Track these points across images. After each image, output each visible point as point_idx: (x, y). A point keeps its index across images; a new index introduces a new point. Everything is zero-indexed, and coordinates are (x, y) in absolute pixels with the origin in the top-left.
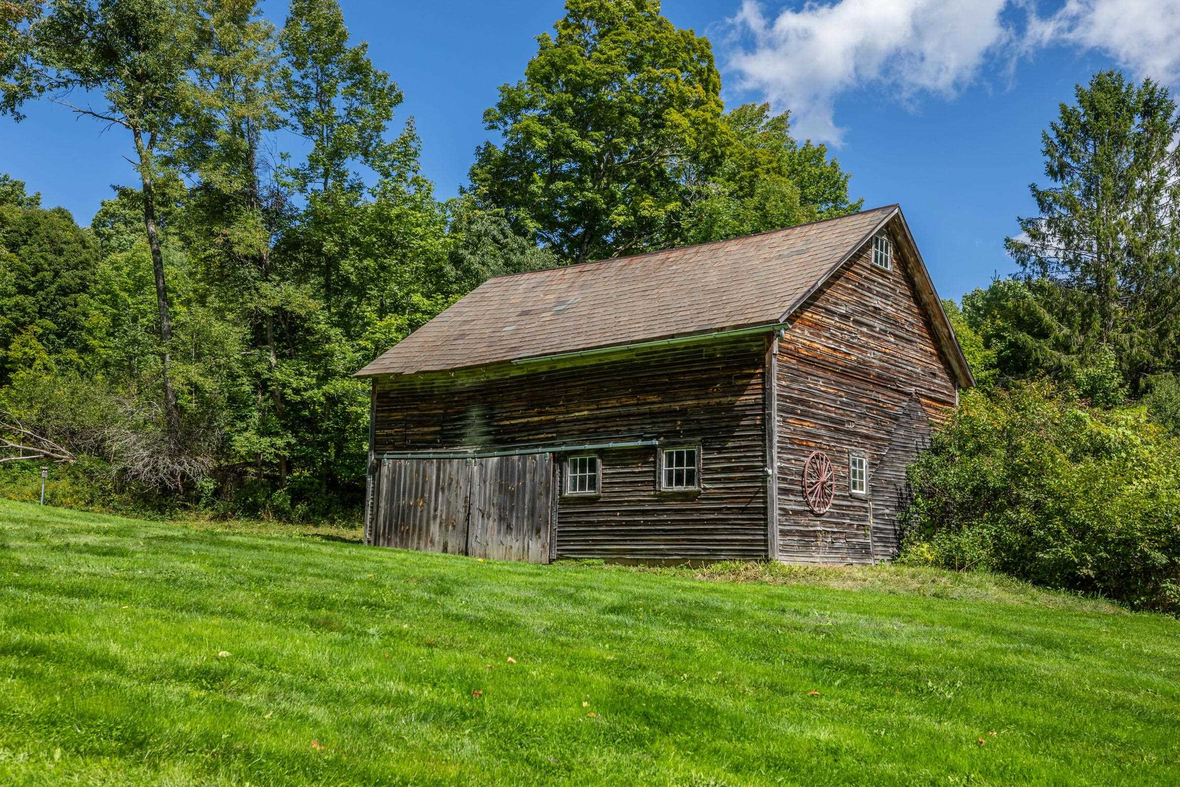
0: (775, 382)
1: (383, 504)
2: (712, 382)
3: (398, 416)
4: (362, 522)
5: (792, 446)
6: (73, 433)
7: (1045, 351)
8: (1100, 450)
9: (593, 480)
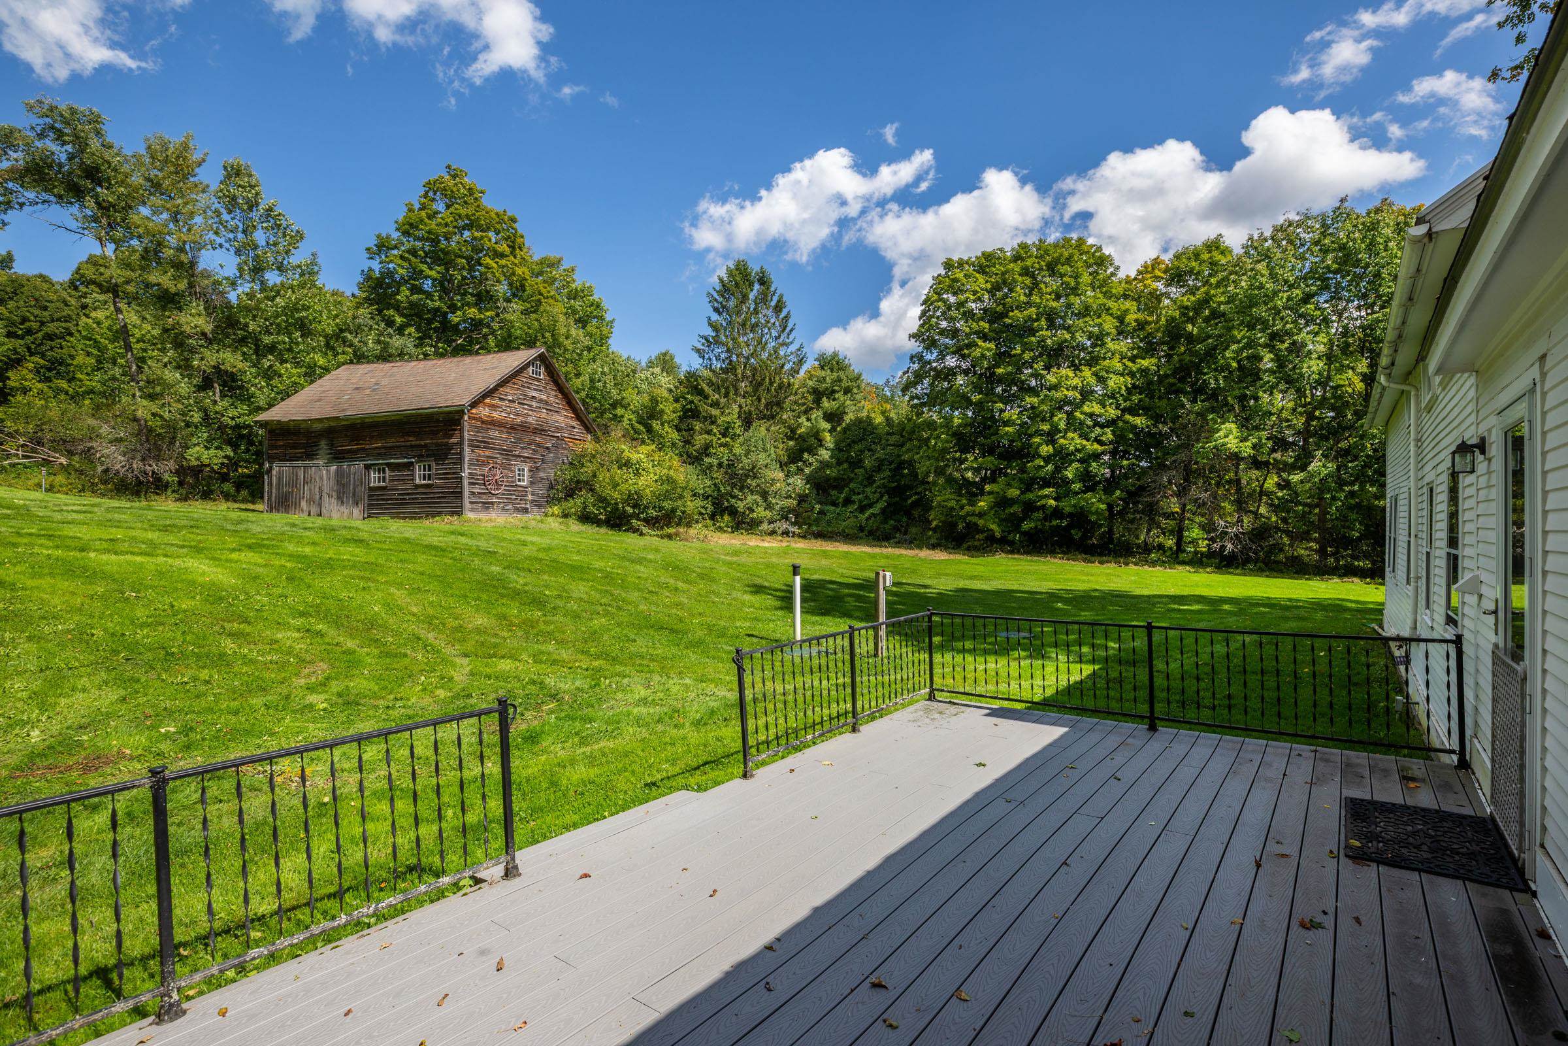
0: (466, 434)
1: (274, 491)
2: (438, 432)
3: (281, 443)
4: (262, 497)
5: (478, 462)
6: (65, 441)
7: (705, 409)
8: (627, 464)
9: (384, 478)
